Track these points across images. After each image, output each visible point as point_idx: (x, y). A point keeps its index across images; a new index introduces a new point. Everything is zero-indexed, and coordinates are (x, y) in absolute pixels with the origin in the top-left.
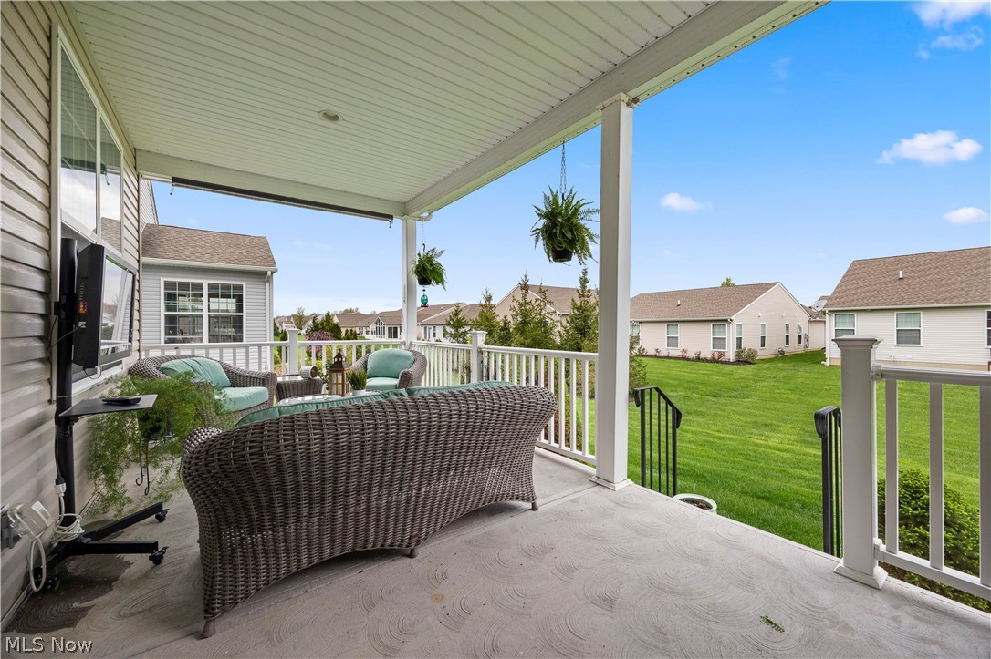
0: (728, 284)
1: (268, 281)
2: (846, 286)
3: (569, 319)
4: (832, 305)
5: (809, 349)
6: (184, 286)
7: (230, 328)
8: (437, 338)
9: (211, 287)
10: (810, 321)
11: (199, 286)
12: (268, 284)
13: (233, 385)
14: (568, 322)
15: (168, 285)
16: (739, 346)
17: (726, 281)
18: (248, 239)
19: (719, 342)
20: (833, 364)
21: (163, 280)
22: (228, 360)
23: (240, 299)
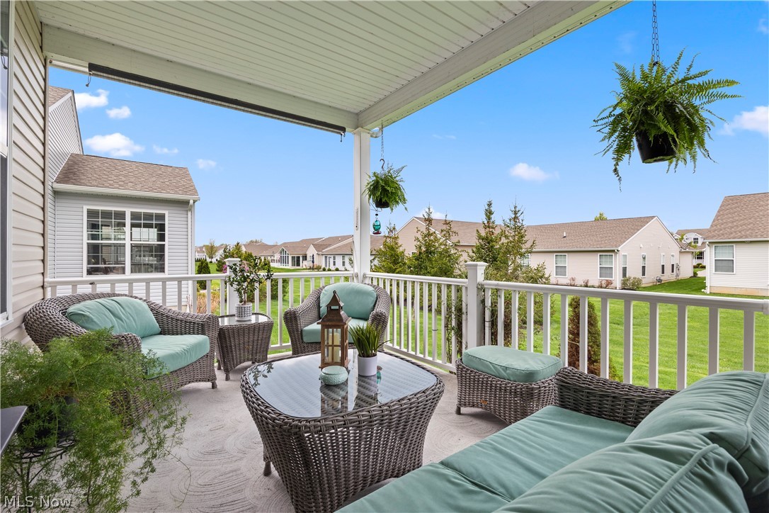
0: (601, 219)
1: (190, 210)
2: (722, 220)
3: (475, 250)
4: (712, 237)
5: (680, 278)
6: (107, 215)
7: (152, 258)
8: (337, 266)
9: (135, 216)
10: (681, 252)
11: (122, 215)
12: (189, 213)
13: (163, 332)
14: (473, 252)
15: (91, 214)
16: (624, 275)
17: (599, 216)
18: (170, 169)
19: (606, 271)
20: (712, 292)
21: (85, 208)
22: (156, 299)
23: (161, 228)
